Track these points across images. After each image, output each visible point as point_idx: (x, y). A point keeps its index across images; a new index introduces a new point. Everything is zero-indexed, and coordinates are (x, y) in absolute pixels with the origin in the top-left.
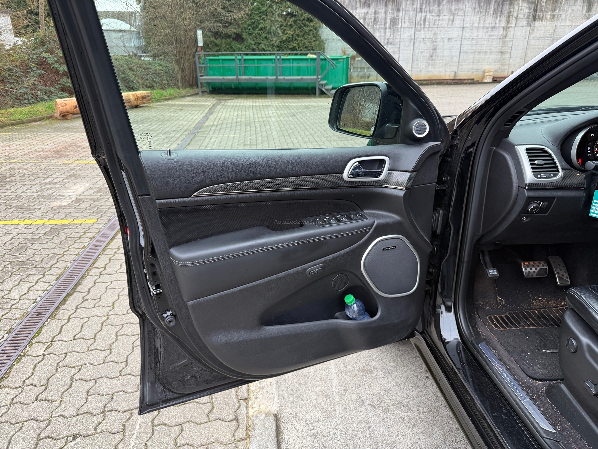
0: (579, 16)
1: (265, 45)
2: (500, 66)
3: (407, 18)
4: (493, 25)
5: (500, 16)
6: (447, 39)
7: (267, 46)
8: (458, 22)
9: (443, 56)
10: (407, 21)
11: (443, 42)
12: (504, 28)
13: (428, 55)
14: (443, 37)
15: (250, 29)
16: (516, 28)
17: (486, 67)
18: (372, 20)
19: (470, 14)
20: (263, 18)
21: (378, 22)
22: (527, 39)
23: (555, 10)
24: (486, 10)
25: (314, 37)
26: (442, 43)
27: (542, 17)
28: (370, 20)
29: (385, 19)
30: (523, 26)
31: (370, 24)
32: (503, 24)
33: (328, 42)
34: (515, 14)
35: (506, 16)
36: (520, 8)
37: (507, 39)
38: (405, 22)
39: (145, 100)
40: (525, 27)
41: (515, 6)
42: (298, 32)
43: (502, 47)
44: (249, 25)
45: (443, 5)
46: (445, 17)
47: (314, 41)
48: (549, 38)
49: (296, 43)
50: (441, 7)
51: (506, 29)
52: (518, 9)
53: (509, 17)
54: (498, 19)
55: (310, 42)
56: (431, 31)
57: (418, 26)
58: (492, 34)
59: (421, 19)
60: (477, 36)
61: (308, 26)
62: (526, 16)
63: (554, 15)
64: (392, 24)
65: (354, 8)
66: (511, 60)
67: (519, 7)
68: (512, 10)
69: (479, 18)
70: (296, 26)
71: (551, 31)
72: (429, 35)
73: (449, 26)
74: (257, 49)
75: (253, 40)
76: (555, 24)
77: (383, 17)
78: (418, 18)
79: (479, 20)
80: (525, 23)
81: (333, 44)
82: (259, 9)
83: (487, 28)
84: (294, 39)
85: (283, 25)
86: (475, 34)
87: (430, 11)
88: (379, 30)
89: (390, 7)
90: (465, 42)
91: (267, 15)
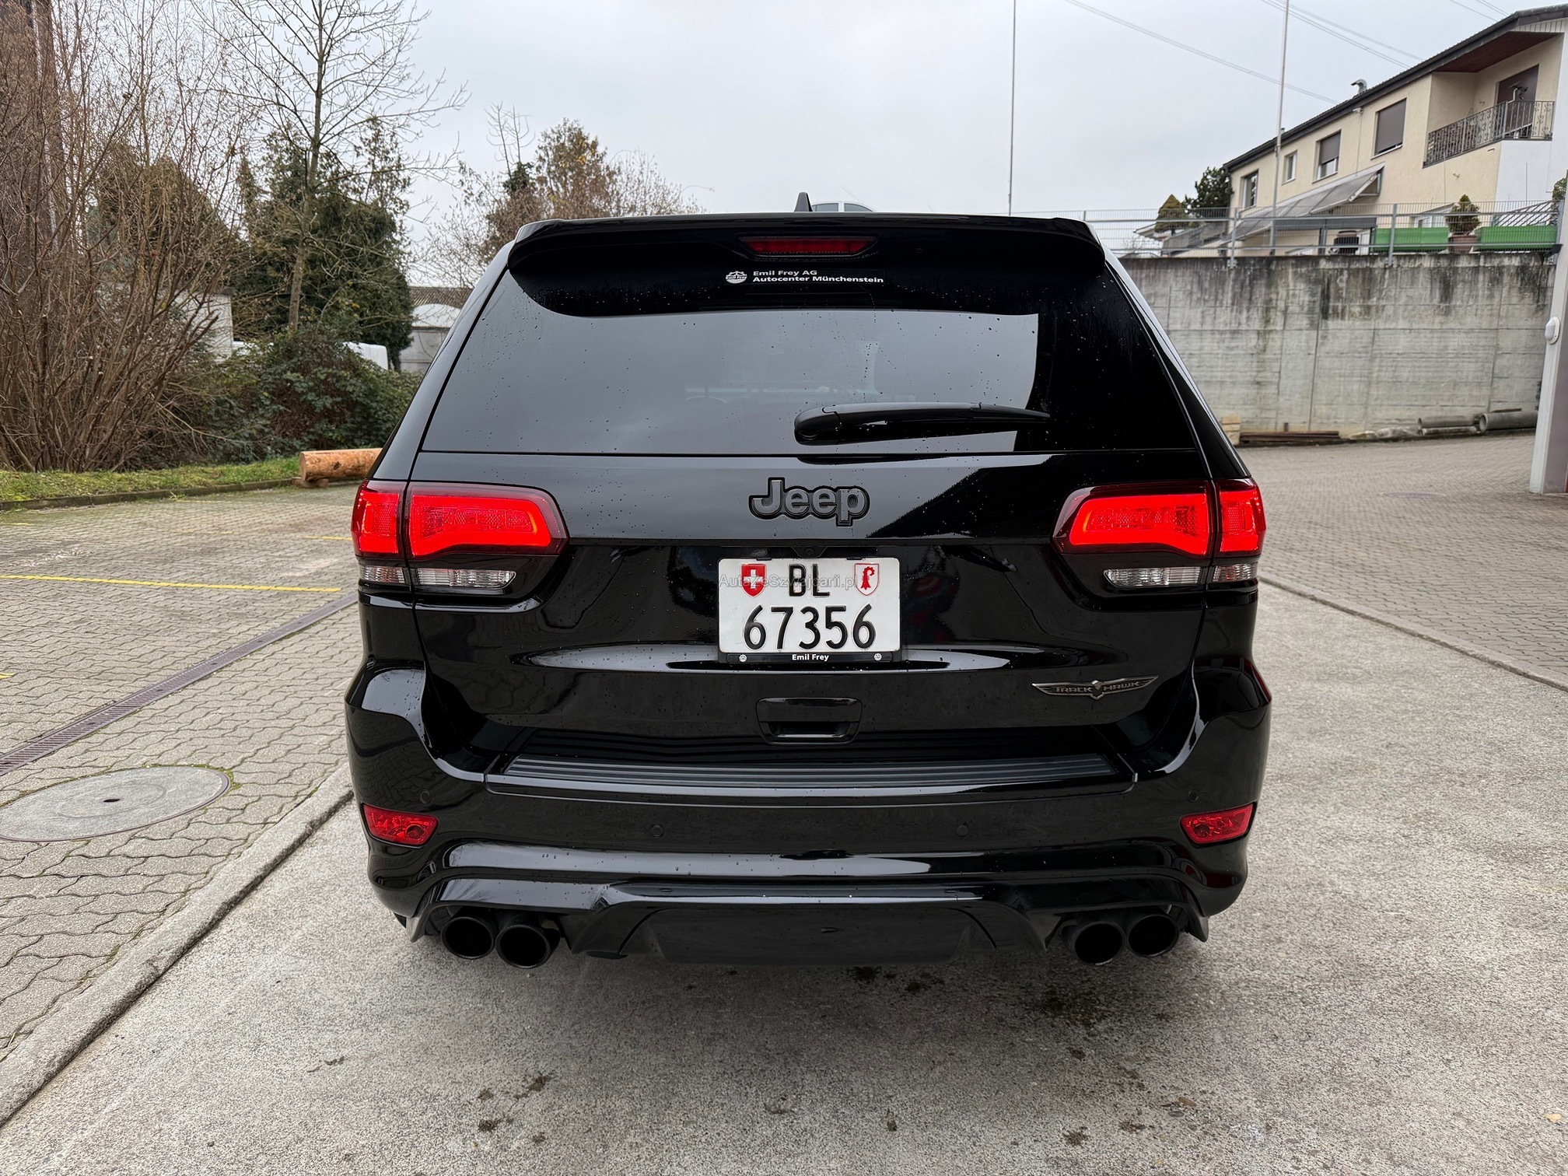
0: (1426, 310)
2: (1258, 411)
4: (1234, 327)
5: (1249, 309)
12: (1258, 333)
16: (1287, 334)
17: (1226, 414)
19: (1180, 304)
22: (1313, 357)
23: (1369, 297)
24: (1216, 297)
27: (1343, 310)
30: (1301, 330)
32: (1257, 325)
34: (1281, 305)
35: (1260, 309)
36: (1291, 292)
37: (1268, 356)
40: (1305, 332)
41: (1280, 289)
43: (1259, 372)
48: (1363, 355)
51: (1263, 334)
52: (1288, 295)
53: (1267, 310)
54: (1245, 314)
58: (1233, 344)
62: (1306, 309)
63: (1369, 308)
66: (1281, 399)
67: (1288, 290)
68: (1274, 296)
69: (1203, 312)
71: (1366, 340)
76: (1372, 324)
79: (1203, 317)
80: (1304, 322)
83: (1221, 332)
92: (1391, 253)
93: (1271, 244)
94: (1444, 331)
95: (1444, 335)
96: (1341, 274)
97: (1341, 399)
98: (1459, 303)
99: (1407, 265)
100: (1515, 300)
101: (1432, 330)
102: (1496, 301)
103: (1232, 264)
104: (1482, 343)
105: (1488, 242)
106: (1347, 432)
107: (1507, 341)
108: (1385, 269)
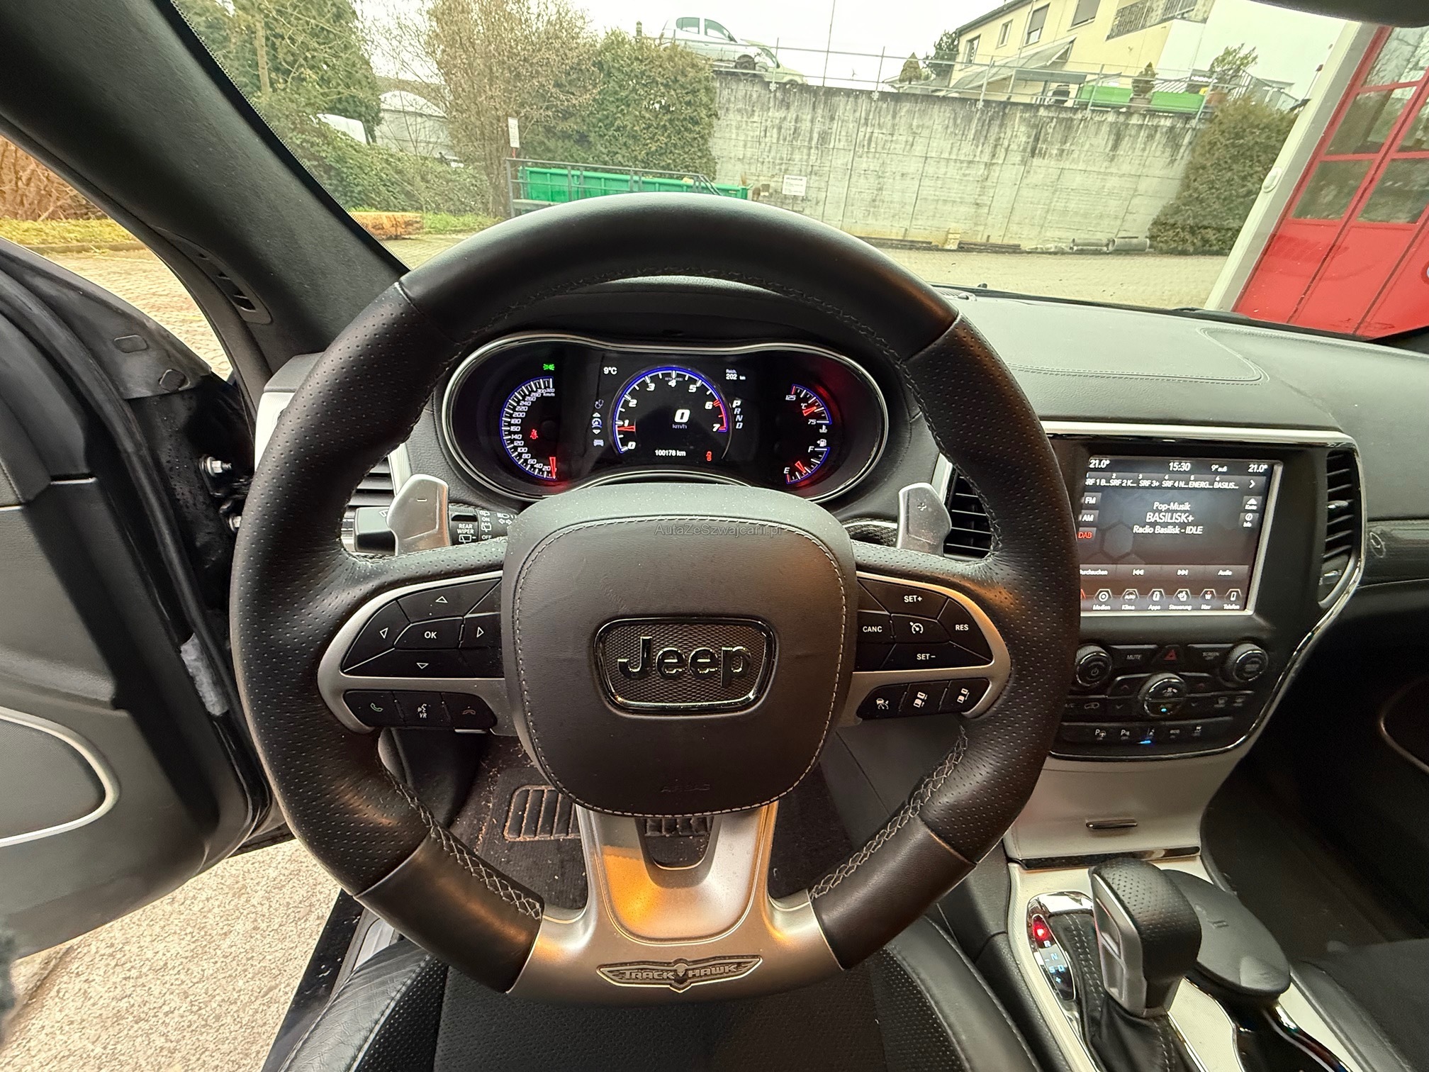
0: (1099, 156)
1: (624, 156)
2: (973, 226)
3: (843, 133)
4: (971, 158)
5: (983, 144)
6: (900, 174)
7: (626, 159)
8: (919, 149)
9: (891, 202)
10: (843, 139)
11: (894, 179)
12: (986, 165)
13: (869, 198)
14: (894, 170)
15: (601, 127)
16: (1004, 167)
17: (953, 226)
18: (792, 132)
19: (938, 136)
20: (622, 110)
21: (799, 134)
22: (1017, 186)
23: (1065, 143)
24: (964, 131)
25: (699, 150)
26: (891, 181)
27: (1045, 151)
28: (788, 132)
29: (811, 131)
30: (1014, 164)
31: (788, 138)
32: (986, 158)
33: (723, 162)
34: (1006, 143)
35: (991, 145)
36: (1015, 133)
37: (989, 183)
38: (839, 140)
39: (410, 229)
40: (1017, 166)
41: (1008, 129)
42: (674, 139)
43: (979, 195)
44: (600, 120)
45: (901, 117)
46: (902, 137)
47: (700, 158)
48: (1050, 188)
49: (670, 159)
50: (898, 119)
51: (989, 165)
52: (1012, 135)
53: (996, 146)
54: (980, 148)
55: (692, 159)
56: (878, 159)
57: (859, 148)
58: (967, 172)
59: (865, 136)
60: (945, 174)
61: (690, 131)
62: (1021, 148)
63: (1063, 151)
64: (820, 141)
65: (765, 107)
66: (990, 218)
67: (1013, 131)
68: (1002, 135)
69: (952, 144)
70: (672, 129)
71: (1054, 177)
72: (874, 165)
73: (905, 153)
74: (611, 162)
75: (606, 148)
76: (1061, 165)
77: (809, 129)
78: (861, 134)
79: (952, 148)
80: (1017, 158)
81: (730, 166)
82: (616, 93)
83: (962, 162)
84: (668, 151)
85: (652, 125)
86: (943, 170)
87: (879, 124)
88: (799, 149)
89: (820, 111)
90: (926, 182)
91: (628, 106)
92: (1089, 107)
93: (1009, 91)
94: (1106, 174)
95: (1105, 177)
96: (1052, 122)
97: (1027, 221)
98: (1122, 153)
99: (1097, 118)
100: (1158, 154)
101: (1099, 173)
102: (1146, 153)
103: (980, 105)
104: (1127, 186)
105: (1155, 105)
106: (1026, 246)
107: (1143, 185)
108: (1082, 120)
